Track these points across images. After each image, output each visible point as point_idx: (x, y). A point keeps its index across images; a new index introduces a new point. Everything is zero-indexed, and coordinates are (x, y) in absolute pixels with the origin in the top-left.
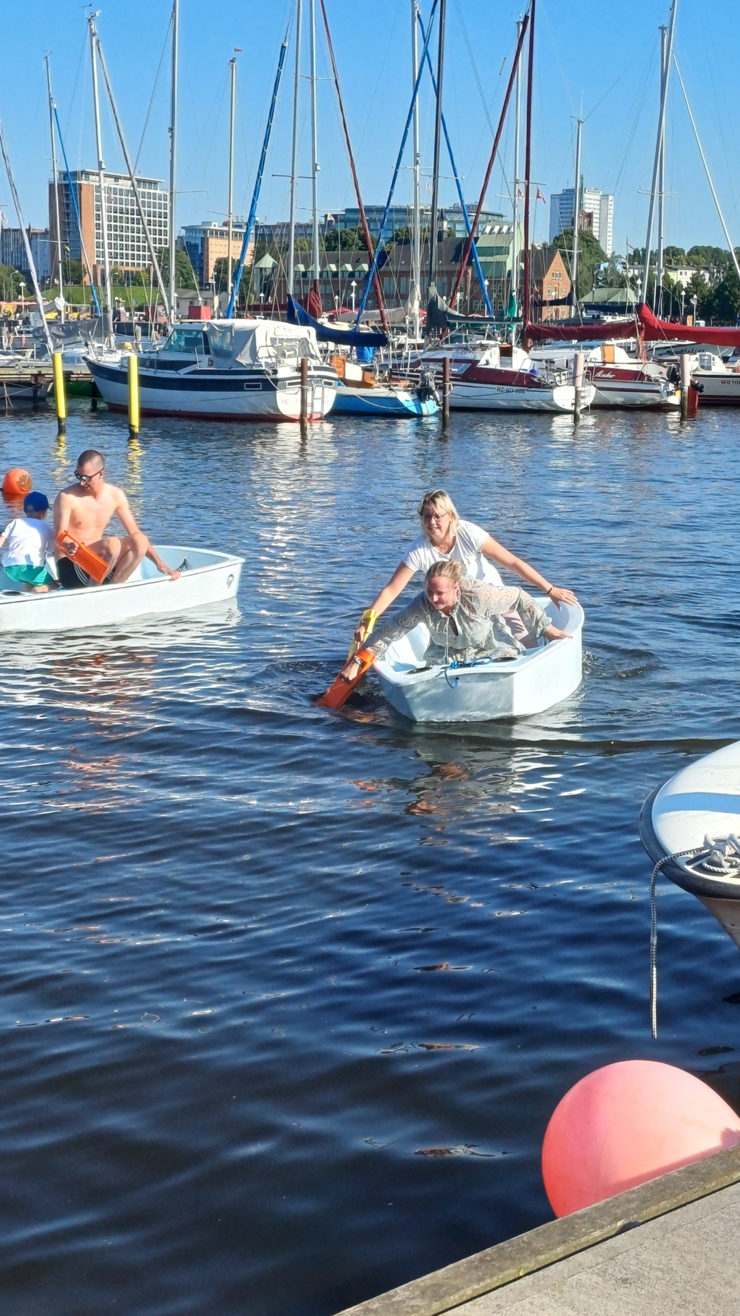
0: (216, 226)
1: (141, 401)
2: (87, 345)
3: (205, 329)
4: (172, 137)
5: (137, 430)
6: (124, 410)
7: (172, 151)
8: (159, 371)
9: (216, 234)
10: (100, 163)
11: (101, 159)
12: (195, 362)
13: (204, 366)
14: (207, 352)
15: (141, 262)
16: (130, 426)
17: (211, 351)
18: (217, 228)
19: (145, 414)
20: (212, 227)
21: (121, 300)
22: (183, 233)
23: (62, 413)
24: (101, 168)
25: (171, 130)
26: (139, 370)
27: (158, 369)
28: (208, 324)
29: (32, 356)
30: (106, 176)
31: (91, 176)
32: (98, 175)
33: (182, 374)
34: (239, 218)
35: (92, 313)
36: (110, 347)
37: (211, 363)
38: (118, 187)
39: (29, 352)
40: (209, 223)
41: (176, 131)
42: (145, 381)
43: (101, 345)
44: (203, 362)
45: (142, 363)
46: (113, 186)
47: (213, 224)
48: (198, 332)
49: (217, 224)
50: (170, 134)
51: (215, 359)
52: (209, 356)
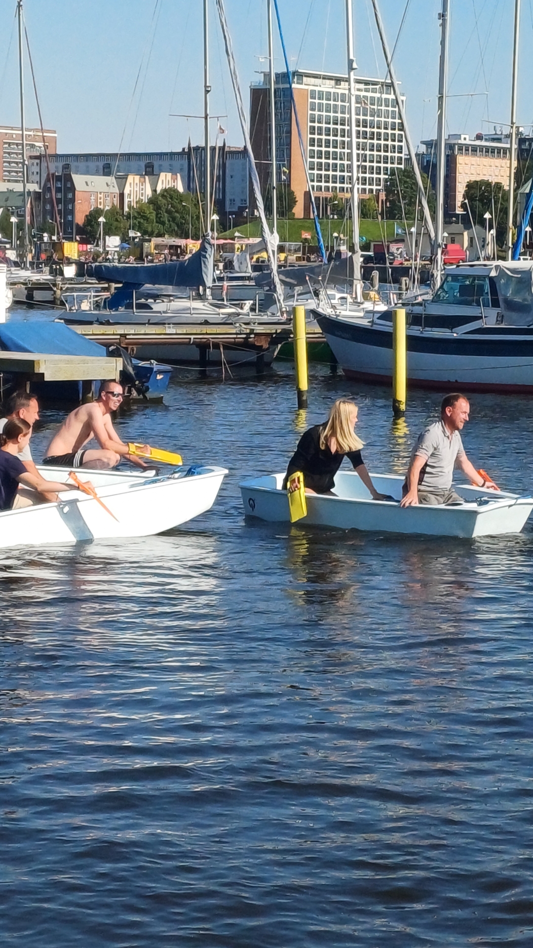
0: (467, 139)
1: (409, 369)
3: (493, 274)
4: (443, 25)
5: (403, 407)
6: (388, 382)
7: (443, 43)
8: (427, 329)
9: (467, 150)
10: (350, 62)
11: (351, 57)
12: (481, 317)
13: (490, 323)
14: (496, 304)
16: (396, 402)
17: (501, 303)
18: (468, 142)
19: (411, 384)
20: (462, 141)
23: (304, 385)
24: (351, 68)
25: (442, 16)
26: (407, 329)
27: (425, 326)
28: (497, 267)
29: (253, 309)
30: (358, 82)
32: (348, 80)
33: (456, 334)
36: (356, 298)
37: (501, 318)
39: (248, 304)
40: (458, 136)
41: (448, 18)
42: (413, 343)
43: (345, 295)
44: (490, 318)
45: (413, 320)
47: (463, 137)
48: (482, 278)
49: (467, 137)
50: (441, 21)
51: (507, 314)
52: (498, 310)
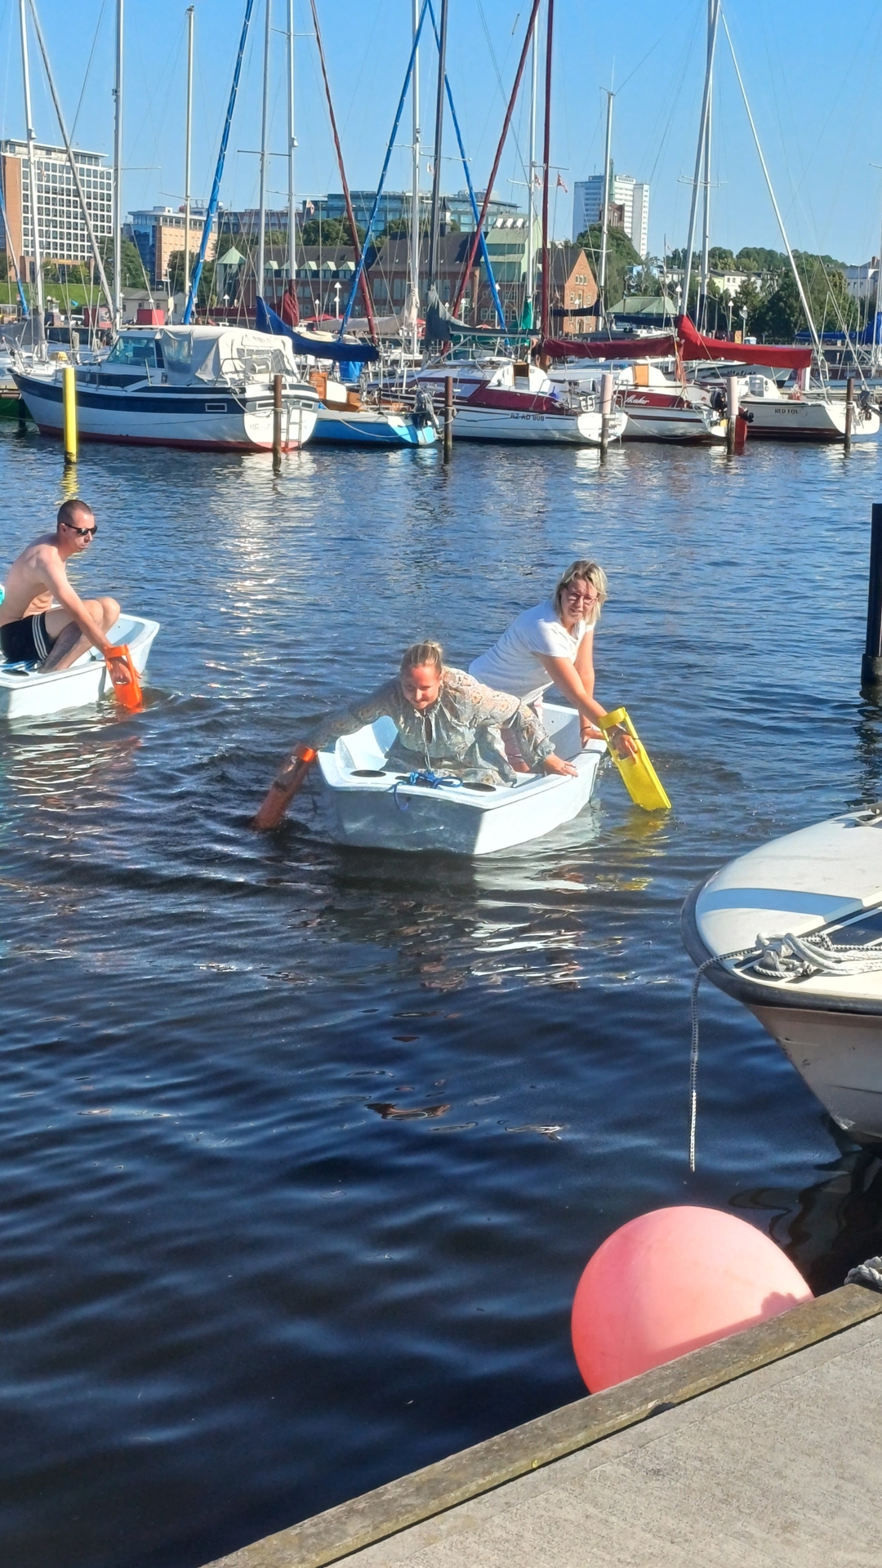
0: (170, 211)
1: (79, 424)
2: (12, 354)
3: (158, 337)
4: (117, 101)
5: (74, 459)
6: (58, 435)
7: (117, 118)
8: (101, 387)
9: (171, 222)
10: (29, 132)
11: (30, 127)
12: (146, 378)
13: (157, 382)
14: (161, 365)
15: (79, 254)
16: (66, 454)
17: (166, 364)
18: (171, 214)
19: (84, 438)
20: (166, 213)
21: (54, 299)
22: (130, 219)
24: (30, 138)
25: (116, 92)
26: (76, 385)
27: (100, 384)
28: (161, 330)
30: (36, 147)
31: (17, 148)
32: (27, 146)
33: (130, 391)
34: (200, 203)
35: (19, 316)
36: (41, 357)
37: (165, 378)
38: (51, 162)
40: (162, 208)
41: (121, 94)
42: (84, 399)
43: (30, 354)
44: (155, 378)
45: (81, 377)
46: (44, 160)
47: (167, 209)
48: (149, 340)
49: (171, 209)
50: (114, 97)
51: (170, 374)
52: (163, 370)
